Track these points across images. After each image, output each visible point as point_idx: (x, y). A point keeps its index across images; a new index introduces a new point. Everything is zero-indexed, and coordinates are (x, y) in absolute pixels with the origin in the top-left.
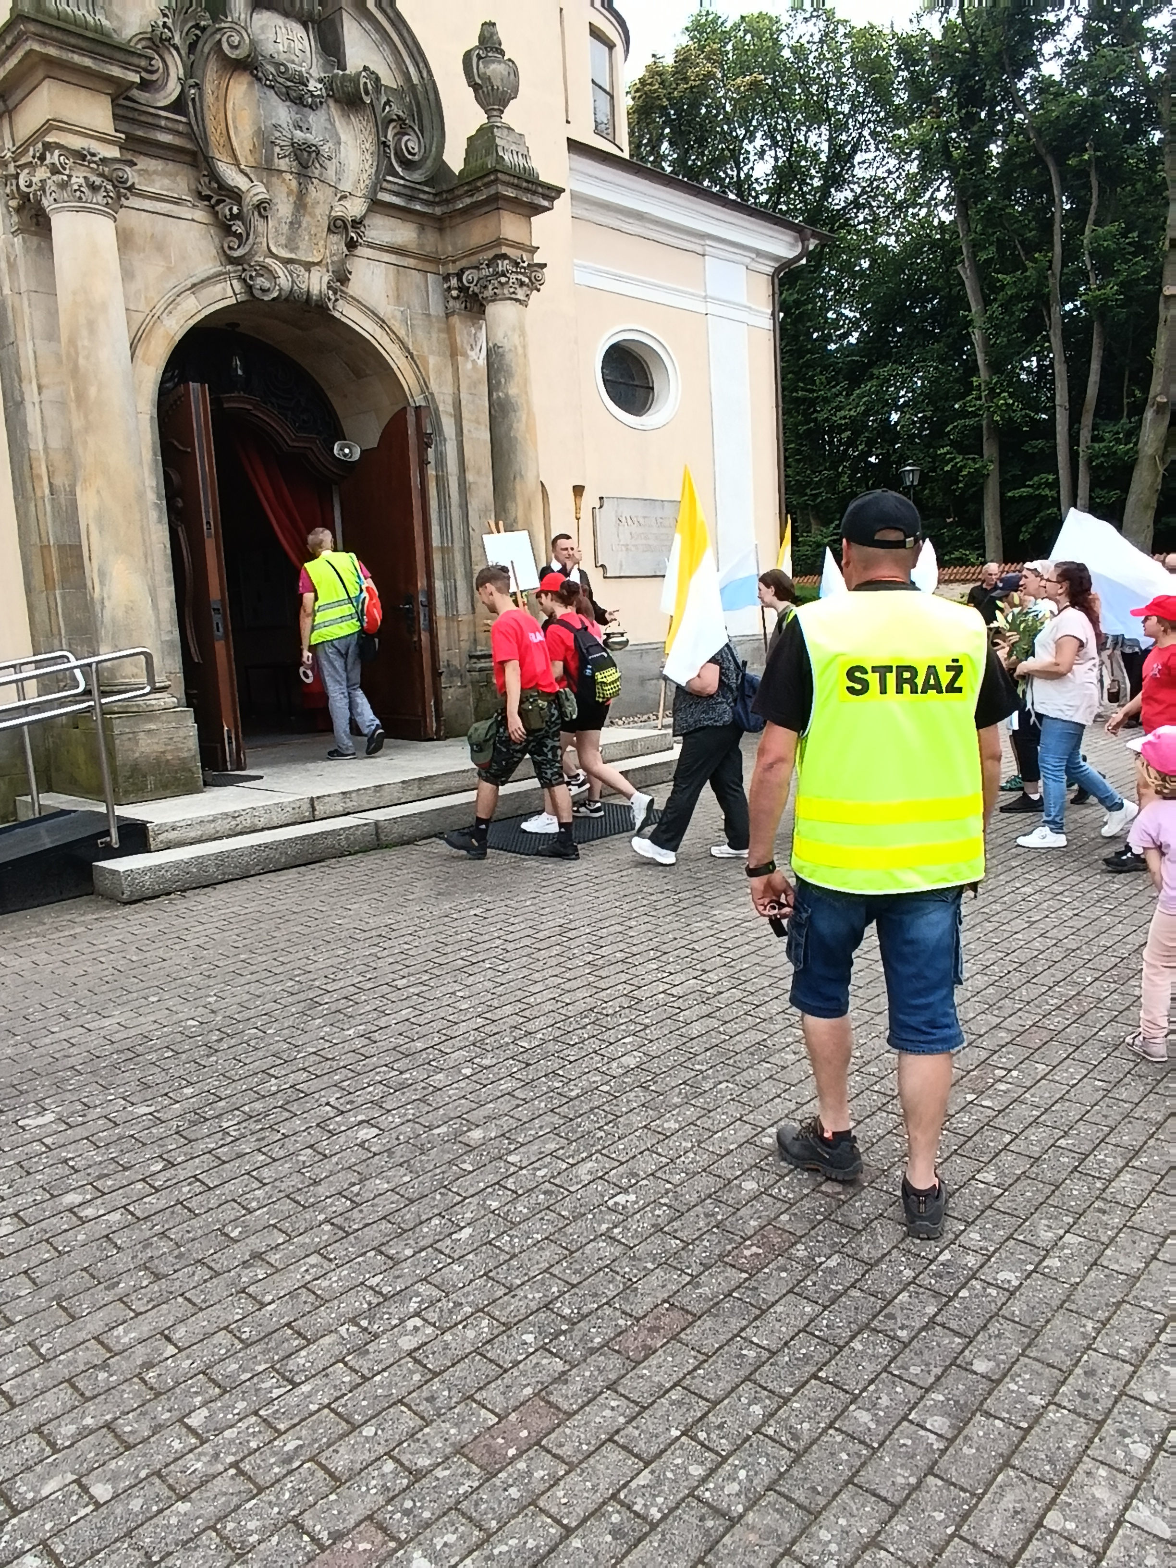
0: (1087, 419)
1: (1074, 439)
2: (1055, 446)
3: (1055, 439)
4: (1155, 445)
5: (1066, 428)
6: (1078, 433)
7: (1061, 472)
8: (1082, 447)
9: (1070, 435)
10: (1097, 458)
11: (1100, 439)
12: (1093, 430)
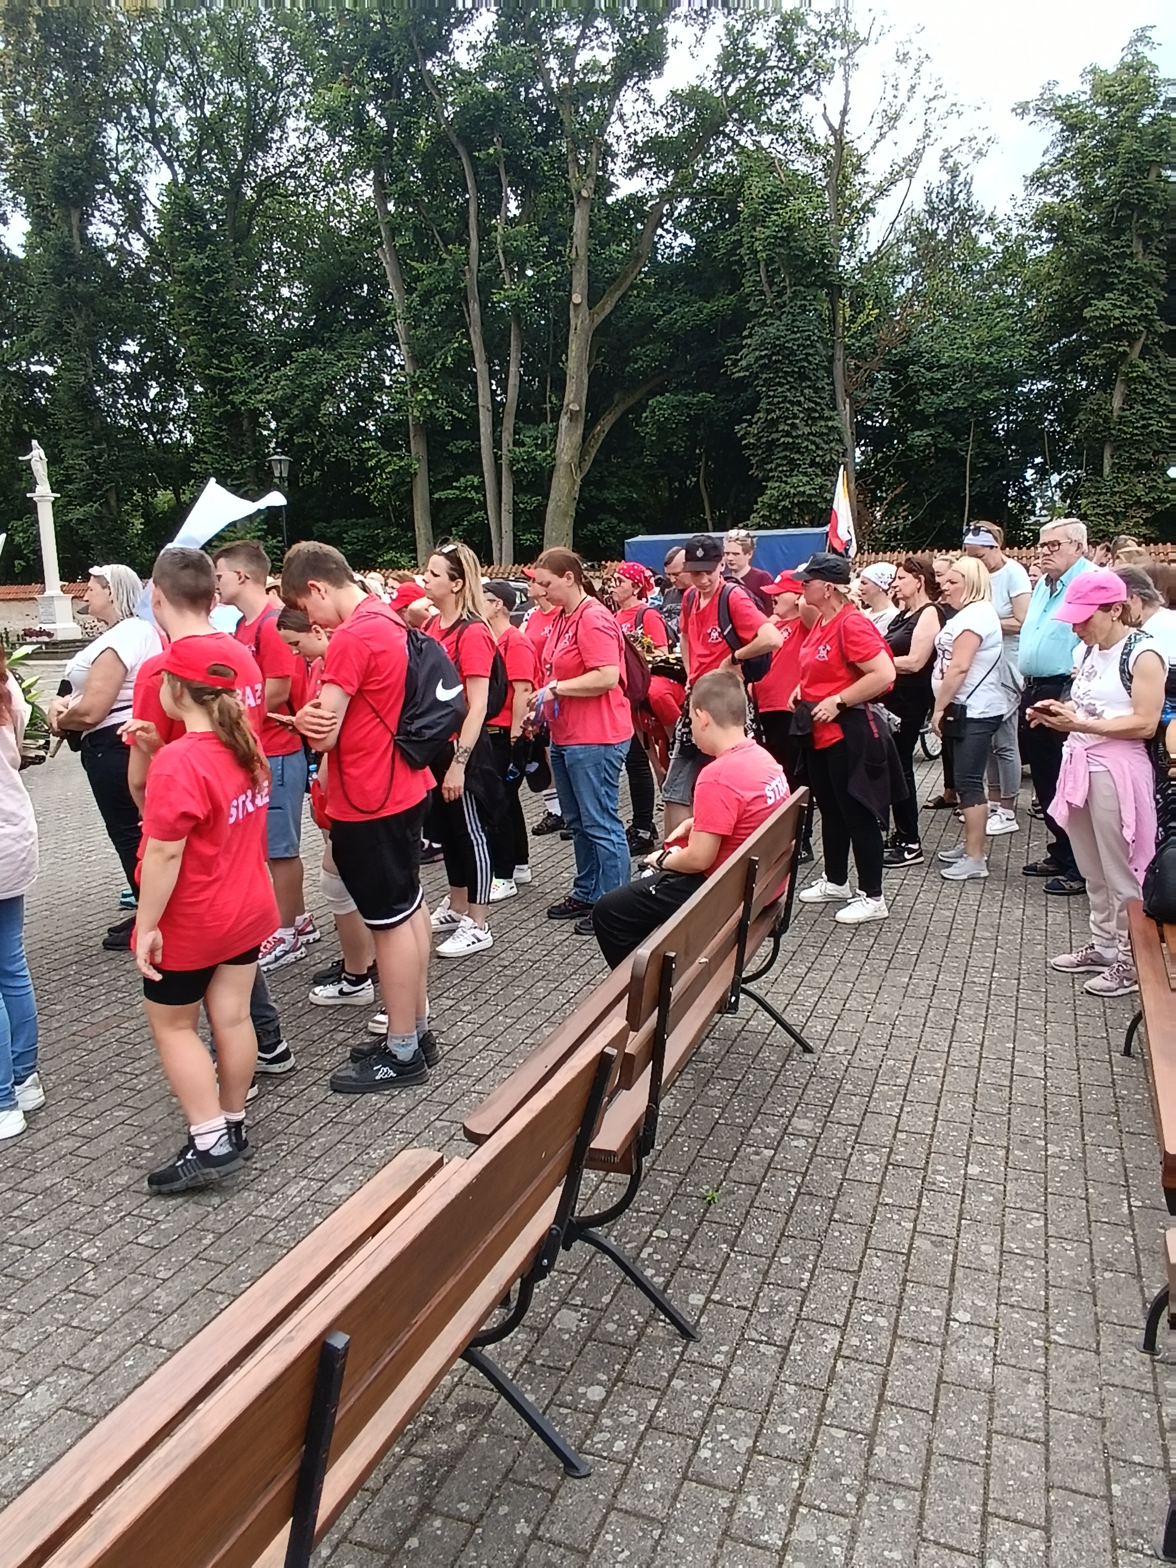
0: (509, 422)
1: (497, 443)
2: (479, 448)
3: (479, 440)
4: (570, 453)
5: (489, 430)
6: (501, 437)
7: (486, 475)
8: (504, 450)
10: (519, 462)
11: (521, 444)
12: (515, 433)
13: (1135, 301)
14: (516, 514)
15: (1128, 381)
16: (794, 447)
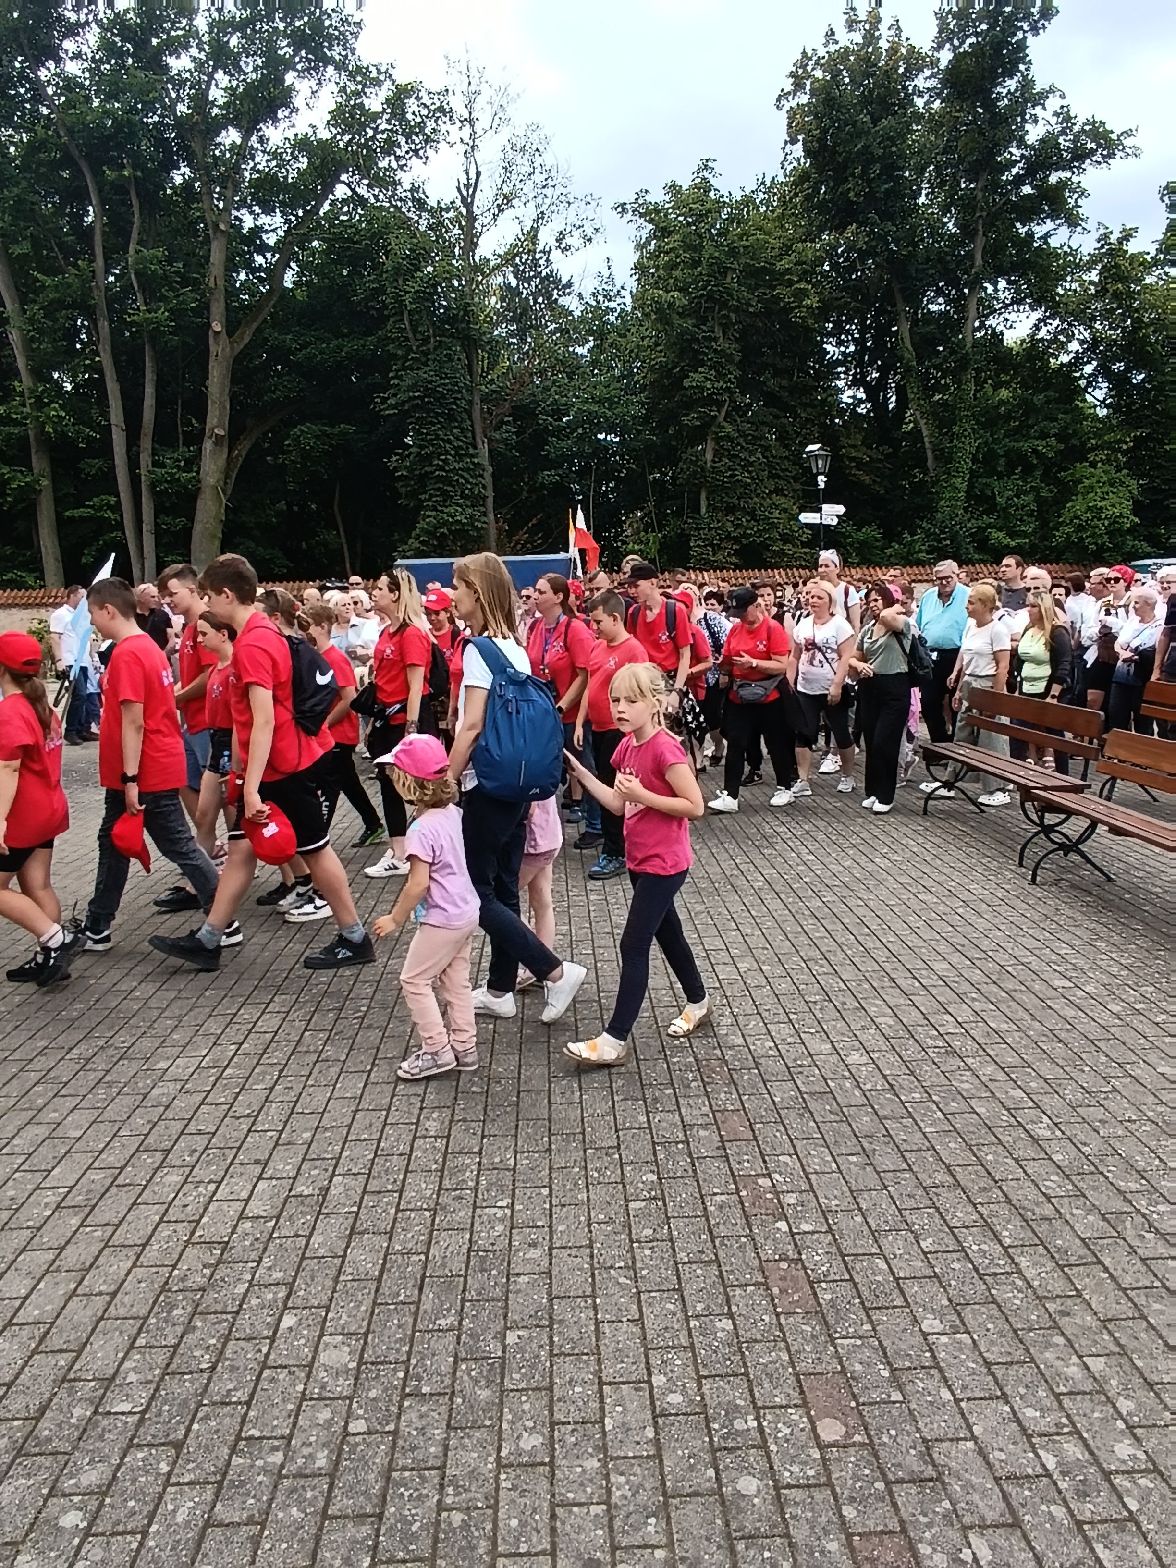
0: (146, 443)
1: (133, 463)
2: (113, 468)
3: (113, 460)
4: (217, 475)
5: (124, 449)
6: (137, 456)
7: (122, 494)
8: (143, 471)
9: (129, 457)
10: (161, 483)
11: (163, 465)
12: (153, 455)
13: (720, 376)
14: (159, 534)
15: (717, 440)
16: (448, 481)
